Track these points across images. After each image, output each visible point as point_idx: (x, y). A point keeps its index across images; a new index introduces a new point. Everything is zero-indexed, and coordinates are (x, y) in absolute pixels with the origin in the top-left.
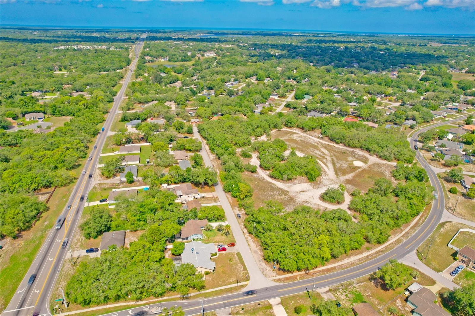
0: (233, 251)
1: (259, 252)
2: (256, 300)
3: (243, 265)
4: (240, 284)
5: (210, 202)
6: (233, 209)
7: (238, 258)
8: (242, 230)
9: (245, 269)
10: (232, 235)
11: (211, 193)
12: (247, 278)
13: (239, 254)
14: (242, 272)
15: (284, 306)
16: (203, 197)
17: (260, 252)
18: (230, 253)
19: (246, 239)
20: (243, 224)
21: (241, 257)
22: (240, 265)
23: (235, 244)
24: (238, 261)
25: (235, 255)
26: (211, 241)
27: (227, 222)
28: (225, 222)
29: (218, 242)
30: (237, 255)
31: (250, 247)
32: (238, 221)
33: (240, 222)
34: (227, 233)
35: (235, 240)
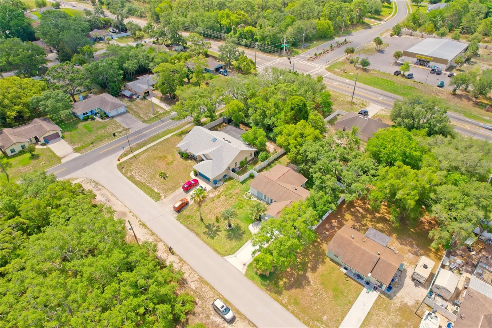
0: (170, 197)
2: (99, 149)
3: (137, 183)
4: (131, 155)
7: (153, 190)
8: (181, 260)
9: (132, 178)
10: (197, 235)
12: (121, 167)
13: (157, 197)
15: (57, 156)
18: (174, 189)
20: (193, 286)
21: (148, 194)
22: (143, 181)
23: (176, 215)
24: (150, 185)
25: (160, 192)
26: (228, 197)
27: (241, 270)
28: (244, 265)
29: (214, 201)
30: (159, 194)
31: (140, 221)
32: (212, 288)
33: (206, 289)
34: (212, 231)
35: (181, 223)
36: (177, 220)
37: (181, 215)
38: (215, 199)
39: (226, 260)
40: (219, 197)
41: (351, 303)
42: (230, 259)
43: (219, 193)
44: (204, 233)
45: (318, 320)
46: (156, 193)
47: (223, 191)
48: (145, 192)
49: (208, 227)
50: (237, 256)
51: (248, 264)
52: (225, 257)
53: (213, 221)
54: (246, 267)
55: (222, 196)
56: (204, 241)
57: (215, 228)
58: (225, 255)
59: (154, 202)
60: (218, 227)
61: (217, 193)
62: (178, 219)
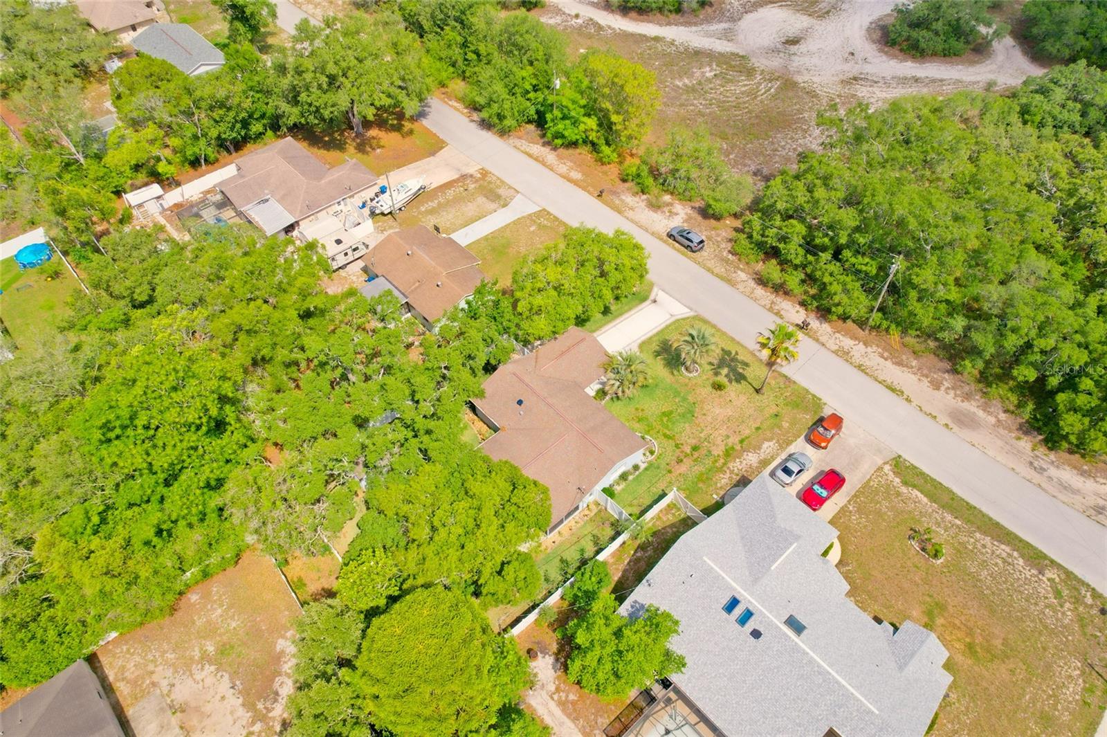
0: (867, 468)
1: (972, 407)
5: (470, 209)
6: (620, 212)
7: (932, 498)
8: (778, 315)
11: (432, 158)
13: (906, 471)
14: (1044, 588)
16: (420, 195)
17: (985, 408)
18: (869, 492)
19: (844, 354)
20: (743, 274)
21: (937, 485)
22: (985, 539)
24: (949, 517)
25: (904, 489)
26: (703, 451)
27: (661, 293)
28: (655, 301)
29: (741, 441)
30: (905, 483)
31: (908, 400)
32: (709, 270)
33: (720, 270)
34: (729, 366)
35: (807, 391)
36: (820, 399)
37: (815, 412)
38: (738, 447)
39: (691, 309)
40: (729, 454)
41: (486, 238)
42: (681, 311)
43: (731, 465)
44: (747, 365)
45: (545, 226)
46: (914, 486)
47: (720, 470)
48: (951, 492)
49: (740, 378)
50: (668, 316)
51: (648, 302)
52: (692, 314)
53: (733, 389)
54: (652, 297)
55: (721, 453)
56: (742, 346)
57: (725, 371)
58: (694, 318)
59: (905, 456)
60: (716, 374)
61: (738, 467)
62: (817, 403)
